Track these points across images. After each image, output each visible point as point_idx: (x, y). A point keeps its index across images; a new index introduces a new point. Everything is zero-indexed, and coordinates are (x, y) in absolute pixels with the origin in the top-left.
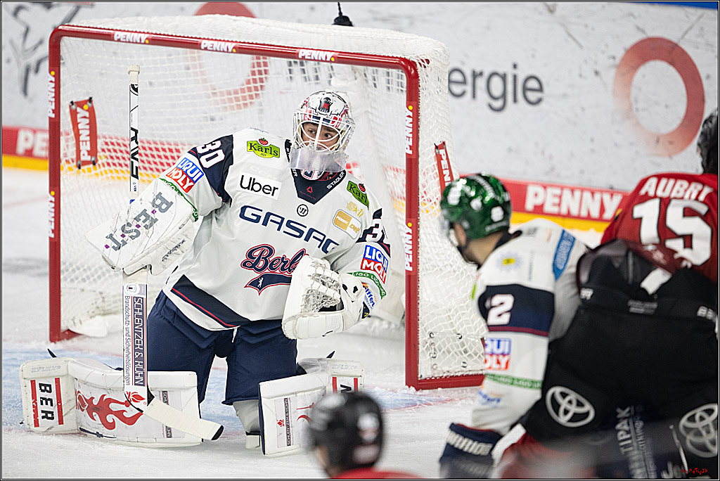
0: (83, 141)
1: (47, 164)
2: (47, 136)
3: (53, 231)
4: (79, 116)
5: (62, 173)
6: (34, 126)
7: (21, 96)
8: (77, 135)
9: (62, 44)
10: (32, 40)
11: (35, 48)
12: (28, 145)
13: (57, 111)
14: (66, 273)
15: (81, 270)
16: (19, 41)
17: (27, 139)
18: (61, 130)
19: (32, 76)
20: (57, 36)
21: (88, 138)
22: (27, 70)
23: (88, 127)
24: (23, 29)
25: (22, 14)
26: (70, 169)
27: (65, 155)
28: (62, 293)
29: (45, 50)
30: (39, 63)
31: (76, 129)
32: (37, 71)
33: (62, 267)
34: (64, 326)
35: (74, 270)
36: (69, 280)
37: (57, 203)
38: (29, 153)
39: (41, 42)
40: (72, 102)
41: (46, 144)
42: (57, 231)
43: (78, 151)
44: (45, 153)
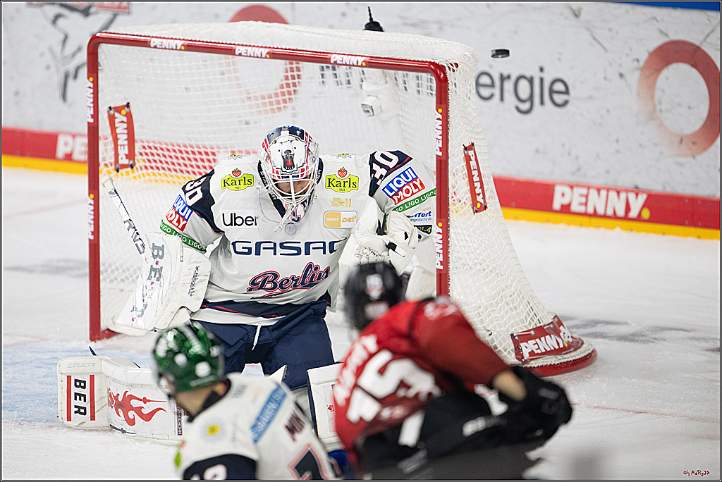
1: (86, 168)
2: (86, 140)
3: (93, 233)
4: (116, 120)
7: (60, 101)
8: (115, 140)
9: (100, 51)
10: (70, 48)
11: (74, 55)
12: (68, 150)
13: (95, 116)
16: (58, 48)
18: (100, 135)
19: (71, 81)
20: (95, 43)
21: (126, 142)
22: (66, 76)
24: (62, 36)
25: (60, 22)
27: (104, 159)
28: (101, 294)
29: (83, 57)
30: (77, 69)
32: (75, 77)
34: (103, 326)
36: (108, 280)
38: (69, 157)
40: (110, 108)
41: (85, 149)
42: (96, 232)
43: (117, 155)
44: (84, 157)
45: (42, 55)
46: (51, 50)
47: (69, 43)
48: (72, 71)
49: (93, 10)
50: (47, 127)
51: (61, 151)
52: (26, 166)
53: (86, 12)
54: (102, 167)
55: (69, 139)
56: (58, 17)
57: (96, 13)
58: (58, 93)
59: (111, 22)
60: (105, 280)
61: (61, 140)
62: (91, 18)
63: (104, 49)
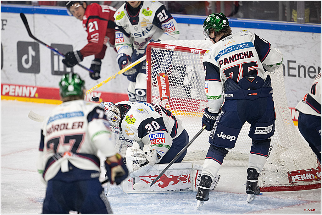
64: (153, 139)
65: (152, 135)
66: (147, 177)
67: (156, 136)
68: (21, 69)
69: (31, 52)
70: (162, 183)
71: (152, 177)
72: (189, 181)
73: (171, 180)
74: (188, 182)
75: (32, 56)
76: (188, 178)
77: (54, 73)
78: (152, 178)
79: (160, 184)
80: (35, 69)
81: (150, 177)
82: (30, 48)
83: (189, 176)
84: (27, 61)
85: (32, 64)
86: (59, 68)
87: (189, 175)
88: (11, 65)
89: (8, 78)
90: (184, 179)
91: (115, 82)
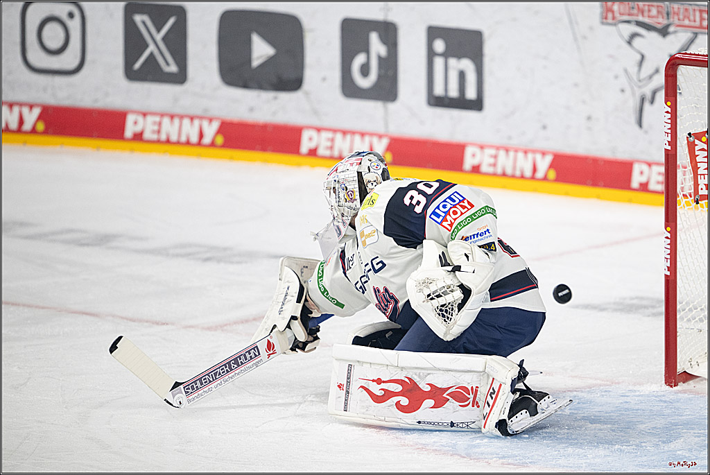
0: (701, 175)
1: (663, 198)
2: (662, 169)
3: (669, 269)
4: (697, 148)
5: (678, 207)
6: (649, 159)
7: (637, 127)
8: (695, 169)
9: (679, 73)
10: (647, 69)
11: (651, 77)
12: (643, 179)
13: (673, 143)
14: (682, 313)
15: (699, 309)
16: (633, 70)
17: (642, 173)
18: (678, 163)
19: (647, 106)
20: (673, 65)
21: (706, 172)
22: (643, 100)
23: (706, 160)
24: (638, 57)
25: (637, 42)
26: (688, 204)
27: (682, 189)
28: (678, 334)
29: (660, 79)
30: (654, 93)
31: (694, 162)
33: (678, 307)
34: (680, 369)
35: (690, 310)
36: (685, 320)
37: (673, 239)
38: (644, 187)
39: (657, 71)
40: (690, 134)
41: (662, 178)
42: (673, 268)
43: (696, 185)
44: (661, 188)
45: (616, 77)
46: (626, 71)
47: (645, 64)
48: (649, 95)
49: (671, 29)
50: (622, 155)
51: (636, 181)
52: (598, 197)
53: (664, 32)
54: (680, 198)
55: (645, 168)
56: (634, 35)
57: (675, 32)
58: (633, 119)
59: (692, 41)
60: (682, 319)
61: (637, 168)
62: (670, 38)
63: (683, 71)
64: (441, 218)
65: (434, 213)
66: (373, 381)
67: (444, 207)
68: (350, 89)
69: (377, 47)
70: (405, 401)
71: (384, 382)
72: (475, 403)
73: (428, 395)
74: (473, 406)
75: (380, 58)
76: (471, 396)
77: (432, 102)
78: (383, 386)
79: (401, 403)
80: (386, 89)
81: (379, 381)
82: (374, 38)
83: (476, 391)
84: (365, 70)
85: (380, 77)
86: (446, 90)
87: (477, 387)
88: (324, 79)
89: (316, 112)
90: (460, 396)
91: (589, 129)
